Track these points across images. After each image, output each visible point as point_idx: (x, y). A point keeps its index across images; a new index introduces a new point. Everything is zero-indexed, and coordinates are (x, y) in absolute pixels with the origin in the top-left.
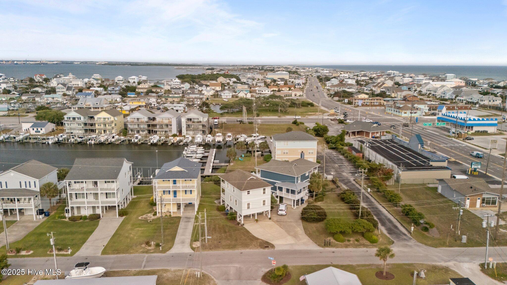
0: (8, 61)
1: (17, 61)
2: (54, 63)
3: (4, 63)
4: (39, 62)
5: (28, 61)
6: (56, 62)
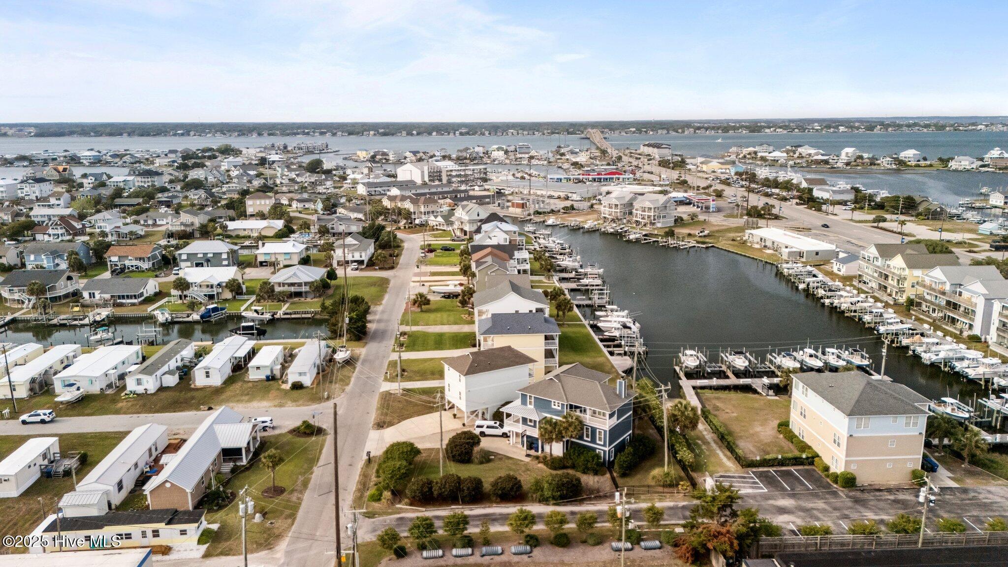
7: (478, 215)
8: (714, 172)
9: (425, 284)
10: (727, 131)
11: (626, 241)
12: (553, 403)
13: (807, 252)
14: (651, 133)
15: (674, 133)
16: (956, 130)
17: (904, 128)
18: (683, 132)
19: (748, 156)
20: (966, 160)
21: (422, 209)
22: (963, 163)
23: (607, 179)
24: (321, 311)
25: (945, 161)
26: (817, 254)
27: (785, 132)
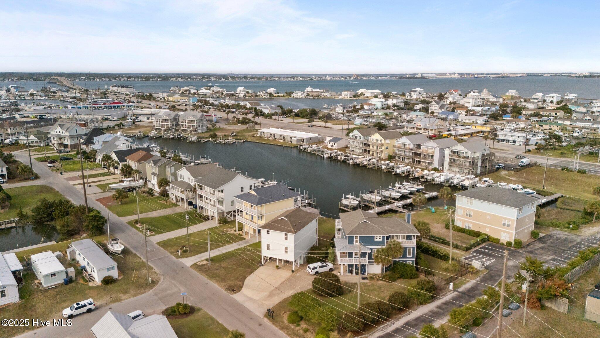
0: (469, 74)
1: (478, 74)
2: (518, 75)
3: (465, 76)
4: (501, 75)
5: (489, 74)
6: (520, 75)
7: (77, 131)
8: (178, 101)
9: (92, 184)
10: (148, 80)
11: (190, 142)
12: (375, 237)
13: (306, 138)
14: (98, 80)
15: (114, 80)
16: (267, 80)
17: (243, 79)
18: (120, 79)
19: (185, 93)
20: (300, 93)
21: (9, 131)
22: (299, 94)
23: (115, 107)
24: (19, 220)
25: (290, 94)
26: (310, 139)
27: (183, 80)
